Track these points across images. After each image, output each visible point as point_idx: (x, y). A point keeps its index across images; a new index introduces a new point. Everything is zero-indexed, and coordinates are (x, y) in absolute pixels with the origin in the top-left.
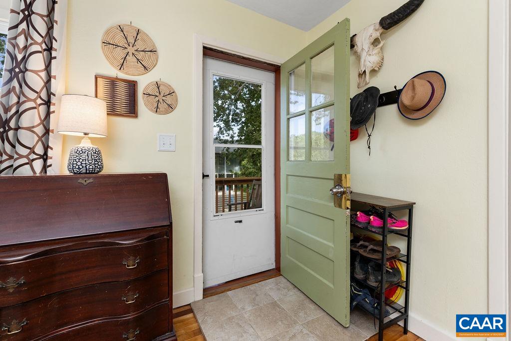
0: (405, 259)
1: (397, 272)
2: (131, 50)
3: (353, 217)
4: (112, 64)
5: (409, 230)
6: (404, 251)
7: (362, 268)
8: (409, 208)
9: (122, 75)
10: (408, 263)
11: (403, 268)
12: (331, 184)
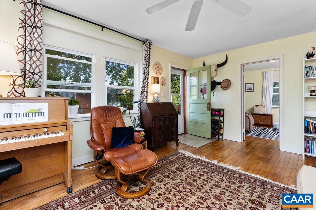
0: (222, 122)
1: (221, 125)
2: (158, 69)
3: (212, 112)
4: (154, 73)
5: (223, 115)
6: (222, 120)
7: (214, 125)
8: (223, 110)
9: (156, 76)
10: (223, 123)
11: (222, 124)
12: (206, 105)
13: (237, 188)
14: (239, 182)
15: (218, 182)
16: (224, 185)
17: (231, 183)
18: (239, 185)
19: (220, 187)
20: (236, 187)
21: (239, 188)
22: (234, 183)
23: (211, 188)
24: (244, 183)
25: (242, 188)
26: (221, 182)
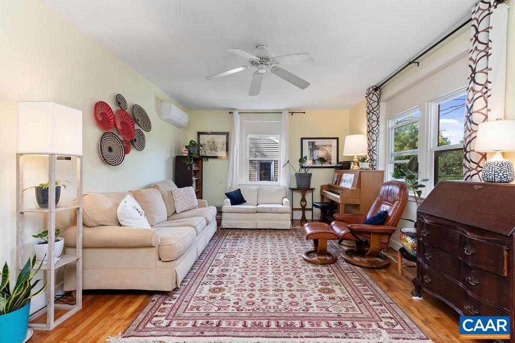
13: (240, 297)
14: (242, 310)
15: (266, 295)
16: (257, 294)
17: (250, 302)
18: (240, 304)
19: (259, 290)
20: (242, 299)
21: (238, 299)
22: (247, 304)
23: (266, 285)
24: (236, 311)
25: (235, 301)
26: (263, 297)
